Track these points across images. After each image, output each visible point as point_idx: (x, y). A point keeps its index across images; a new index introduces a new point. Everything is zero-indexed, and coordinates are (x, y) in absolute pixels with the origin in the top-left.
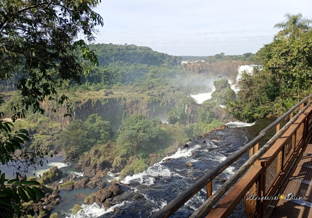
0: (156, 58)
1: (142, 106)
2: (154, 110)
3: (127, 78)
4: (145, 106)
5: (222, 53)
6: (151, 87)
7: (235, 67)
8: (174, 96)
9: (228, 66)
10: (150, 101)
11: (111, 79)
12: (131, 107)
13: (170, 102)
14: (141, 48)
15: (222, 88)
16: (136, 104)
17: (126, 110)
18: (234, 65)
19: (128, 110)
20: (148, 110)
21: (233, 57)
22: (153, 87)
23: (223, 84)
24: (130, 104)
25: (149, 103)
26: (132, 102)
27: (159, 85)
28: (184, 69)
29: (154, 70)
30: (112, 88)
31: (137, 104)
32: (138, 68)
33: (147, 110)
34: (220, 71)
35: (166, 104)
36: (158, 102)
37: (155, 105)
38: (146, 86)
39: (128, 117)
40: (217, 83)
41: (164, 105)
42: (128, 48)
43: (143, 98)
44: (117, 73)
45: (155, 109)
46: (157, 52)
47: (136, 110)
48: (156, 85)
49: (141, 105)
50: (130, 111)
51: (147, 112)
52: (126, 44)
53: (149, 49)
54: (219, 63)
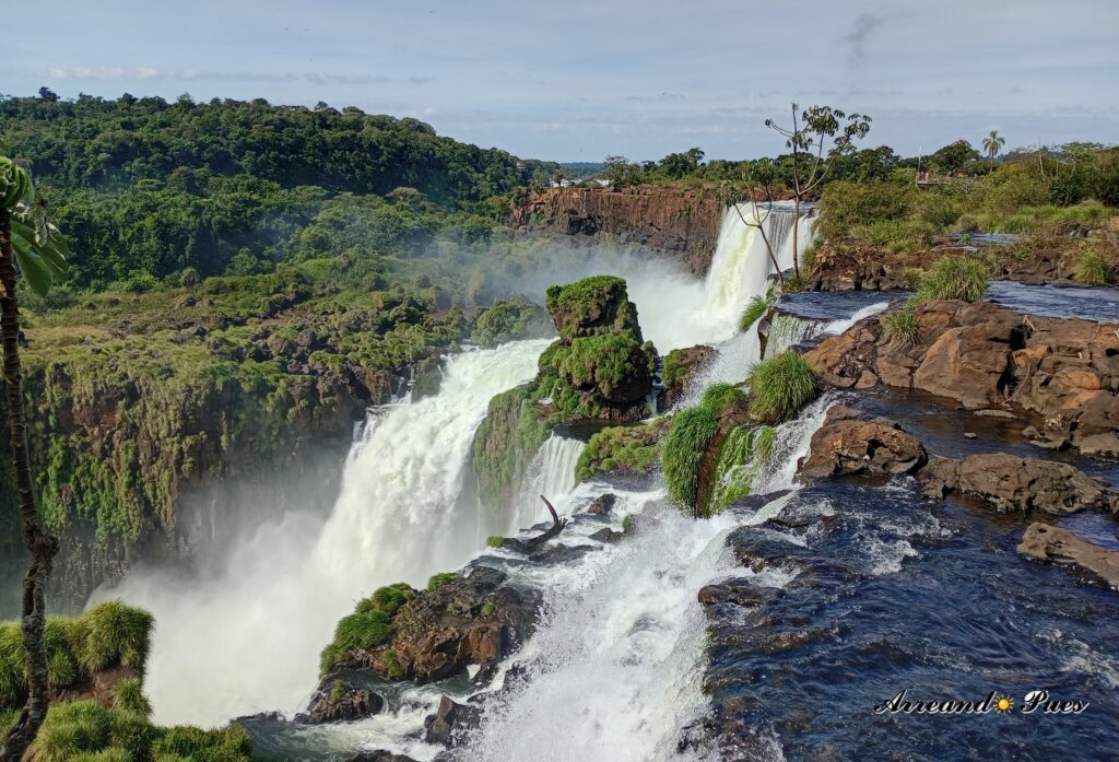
0: (440, 165)
1: (154, 418)
2: (223, 438)
3: (184, 252)
4: (171, 418)
5: (694, 151)
6: (291, 297)
7: (713, 209)
8: (368, 356)
9: (685, 201)
10: (196, 392)
11: (106, 254)
12: (96, 422)
13: (325, 395)
14: (382, 123)
15: (588, 325)
16: (121, 404)
17: (73, 437)
18: (706, 201)
19: (88, 439)
20: (189, 440)
21: (737, 169)
22: (302, 297)
23: (592, 305)
24: (87, 401)
25: (195, 404)
26: (97, 395)
27: (337, 291)
28: (515, 212)
29: (337, 214)
30: (76, 302)
31: (127, 407)
32: (260, 204)
33: (180, 442)
34: (651, 225)
35: (303, 403)
36: (250, 393)
37: (229, 416)
38: (268, 295)
39: (82, 474)
40: (562, 295)
41: (291, 411)
42: (324, 118)
43: (170, 372)
44: (136, 225)
45: (229, 434)
46: (450, 141)
47: (128, 437)
48: (324, 287)
49: (151, 411)
50: (96, 446)
51: (181, 451)
52: (322, 104)
53: (421, 128)
54: (649, 192)
